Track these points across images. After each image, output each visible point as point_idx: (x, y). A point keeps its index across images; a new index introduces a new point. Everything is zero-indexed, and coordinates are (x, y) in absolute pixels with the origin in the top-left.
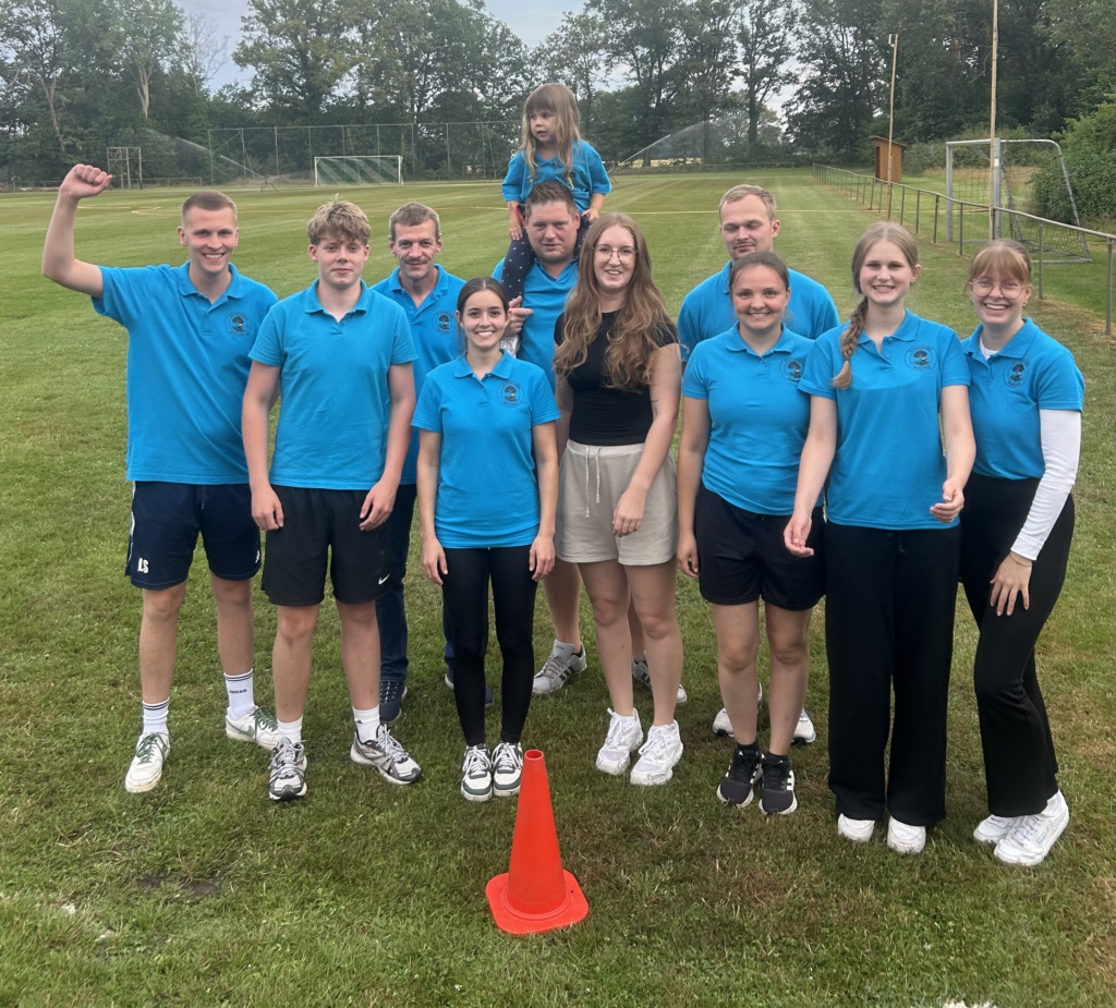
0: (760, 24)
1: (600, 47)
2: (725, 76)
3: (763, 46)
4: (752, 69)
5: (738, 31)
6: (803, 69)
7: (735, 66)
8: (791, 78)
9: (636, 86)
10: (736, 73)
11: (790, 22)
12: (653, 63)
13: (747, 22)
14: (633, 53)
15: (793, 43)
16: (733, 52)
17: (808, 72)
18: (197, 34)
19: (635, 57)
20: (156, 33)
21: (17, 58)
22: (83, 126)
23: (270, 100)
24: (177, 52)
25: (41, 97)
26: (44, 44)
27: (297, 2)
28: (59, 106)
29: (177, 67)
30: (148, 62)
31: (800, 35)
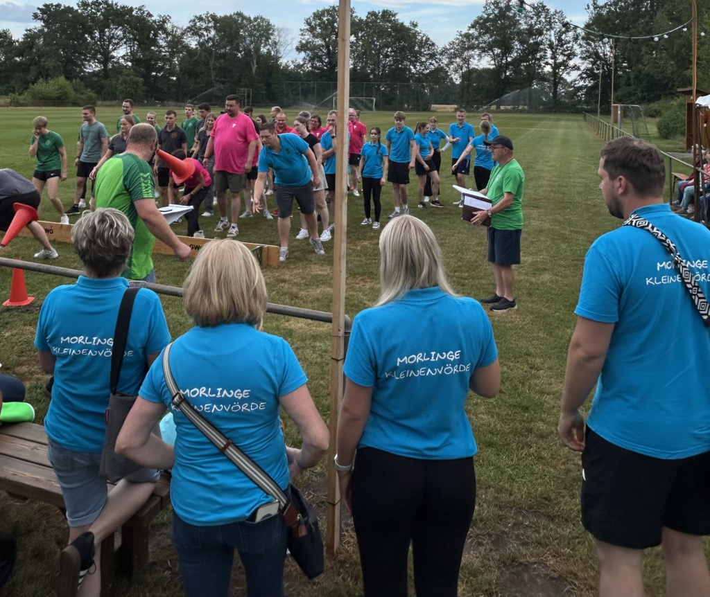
0: (560, 40)
1: (475, 48)
2: (541, 65)
3: (561, 51)
4: (555, 63)
5: (548, 42)
6: (583, 63)
7: (546, 60)
8: (576, 68)
9: (494, 69)
10: (547, 63)
11: (576, 39)
12: (503, 57)
13: (553, 39)
14: (492, 51)
15: (578, 50)
16: (546, 53)
17: (585, 65)
18: (280, 37)
19: (494, 54)
20: (261, 36)
21: (196, 45)
22: (225, 77)
23: (310, 69)
24: (270, 45)
25: (206, 64)
26: (210, 39)
27: (326, 22)
28: (215, 68)
29: (269, 52)
30: (257, 49)
31: (581, 46)
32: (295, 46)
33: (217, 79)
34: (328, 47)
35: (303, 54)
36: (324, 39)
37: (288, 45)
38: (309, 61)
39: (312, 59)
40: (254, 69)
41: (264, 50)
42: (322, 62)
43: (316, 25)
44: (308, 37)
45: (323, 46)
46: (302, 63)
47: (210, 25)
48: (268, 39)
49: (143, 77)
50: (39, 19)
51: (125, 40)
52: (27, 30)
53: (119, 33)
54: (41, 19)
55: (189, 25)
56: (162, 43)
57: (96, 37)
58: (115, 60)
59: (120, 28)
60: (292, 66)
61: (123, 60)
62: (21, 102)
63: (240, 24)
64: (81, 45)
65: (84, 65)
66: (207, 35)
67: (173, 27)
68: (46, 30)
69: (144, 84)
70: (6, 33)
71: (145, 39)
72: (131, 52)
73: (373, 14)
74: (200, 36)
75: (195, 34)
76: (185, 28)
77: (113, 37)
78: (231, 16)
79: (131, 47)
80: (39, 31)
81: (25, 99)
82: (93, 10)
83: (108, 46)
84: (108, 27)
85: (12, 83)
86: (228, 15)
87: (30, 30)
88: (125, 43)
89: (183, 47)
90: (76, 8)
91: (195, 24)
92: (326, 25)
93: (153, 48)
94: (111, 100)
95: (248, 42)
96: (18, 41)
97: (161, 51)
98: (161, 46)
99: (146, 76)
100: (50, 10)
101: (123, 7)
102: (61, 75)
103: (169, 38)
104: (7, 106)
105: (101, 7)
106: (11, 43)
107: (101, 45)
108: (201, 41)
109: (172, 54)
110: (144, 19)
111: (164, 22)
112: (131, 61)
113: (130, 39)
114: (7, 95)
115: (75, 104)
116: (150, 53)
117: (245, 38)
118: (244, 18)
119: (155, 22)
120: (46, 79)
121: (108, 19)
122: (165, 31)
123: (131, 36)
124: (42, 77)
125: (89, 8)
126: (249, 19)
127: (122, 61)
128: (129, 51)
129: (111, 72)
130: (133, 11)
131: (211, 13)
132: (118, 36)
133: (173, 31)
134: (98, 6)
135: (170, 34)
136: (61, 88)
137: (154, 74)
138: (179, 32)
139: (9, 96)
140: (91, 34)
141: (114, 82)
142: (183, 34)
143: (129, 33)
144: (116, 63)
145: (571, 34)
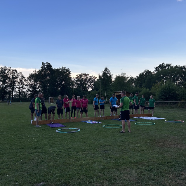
3: (21, 84)
4: (19, 87)
8: (25, 88)
10: (16, 87)
11: (25, 80)
13: (19, 80)
15: (25, 83)
16: (16, 84)
17: (27, 88)
31: (26, 82)
145: (24, 79)
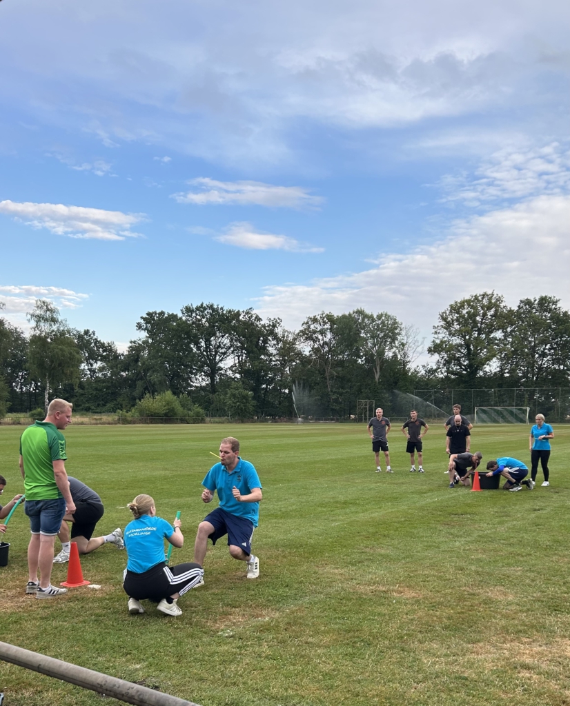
18: (408, 338)
20: (386, 336)
21: (310, 351)
22: (343, 388)
23: (446, 374)
24: (397, 347)
25: (322, 372)
26: (325, 343)
27: (466, 316)
28: (332, 378)
29: (395, 356)
30: (381, 353)
32: (426, 348)
33: (334, 390)
34: (467, 346)
35: (436, 357)
36: (464, 337)
37: (418, 346)
38: (444, 365)
39: (447, 363)
40: (377, 376)
41: (389, 354)
42: (460, 365)
43: (453, 321)
44: (443, 335)
45: (461, 346)
46: (435, 367)
47: (326, 327)
48: (394, 340)
49: (253, 389)
50: (143, 329)
51: (232, 349)
52: (131, 342)
53: (226, 341)
54: (145, 330)
55: (302, 329)
56: (272, 350)
57: (202, 346)
58: (222, 372)
59: (227, 335)
60: (423, 372)
61: (231, 372)
62: (129, 419)
63: (360, 324)
64: (187, 356)
65: (190, 378)
66: (323, 340)
67: (284, 331)
68: (150, 341)
69: (254, 398)
70: (110, 346)
71: (254, 347)
72: (239, 362)
73: (528, 303)
74: (314, 341)
75: (309, 338)
76: (297, 332)
77: (219, 346)
78: (350, 315)
79: (239, 357)
80: (144, 342)
81: (132, 416)
82: (198, 317)
83: (215, 355)
84: (214, 335)
85: (119, 399)
86: (347, 314)
87: (134, 342)
88: (233, 352)
89: (296, 354)
90: (180, 315)
91: (309, 326)
92: (466, 320)
93: (262, 357)
94: (220, 416)
95: (369, 345)
96: (123, 355)
97: (271, 360)
98: (271, 355)
99: (256, 389)
100: (154, 320)
101: (230, 312)
102: (168, 390)
103: (280, 345)
104: (116, 424)
105: (206, 312)
106: (116, 356)
107: (208, 356)
108: (316, 346)
109: (283, 364)
110: (252, 324)
111: (274, 326)
112: (239, 373)
113: (238, 347)
114: (115, 412)
115: (183, 421)
116: (260, 363)
117: (366, 340)
118: (365, 316)
119: (264, 326)
120: (153, 394)
121: (214, 326)
122: (275, 337)
123: (239, 345)
124: (149, 392)
125: (194, 315)
126: (371, 317)
127: (229, 373)
128: (237, 361)
129: (219, 385)
130: (240, 315)
131: (327, 312)
132: (224, 345)
133: (284, 337)
134: (203, 312)
135: (281, 341)
136: (168, 404)
137: (264, 386)
138: (291, 338)
139: (117, 414)
140: (197, 344)
141: (222, 397)
142: (295, 339)
143: (236, 341)
144: (223, 375)
